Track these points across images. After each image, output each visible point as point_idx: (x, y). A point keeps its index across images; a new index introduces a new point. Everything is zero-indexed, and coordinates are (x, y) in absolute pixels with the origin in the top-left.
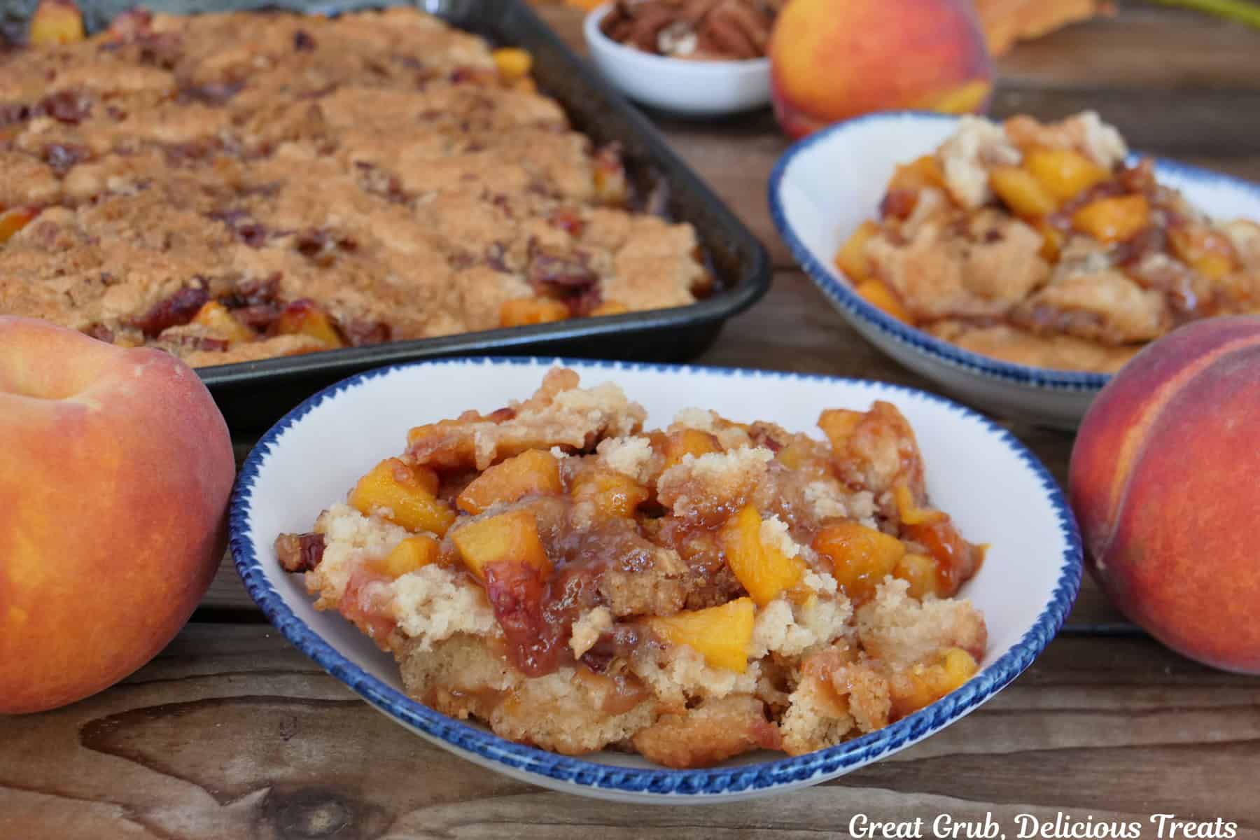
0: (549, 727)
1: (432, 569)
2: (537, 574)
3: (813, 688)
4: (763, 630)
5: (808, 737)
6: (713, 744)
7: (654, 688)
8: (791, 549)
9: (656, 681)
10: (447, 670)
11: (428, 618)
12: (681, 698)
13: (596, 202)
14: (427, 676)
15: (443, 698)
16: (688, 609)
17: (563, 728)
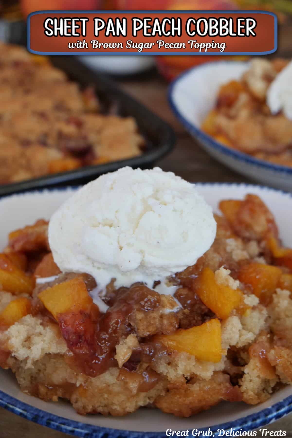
0: (106, 402)
1: (29, 319)
2: (90, 317)
3: (258, 364)
4: (226, 336)
5: (256, 392)
6: (204, 403)
7: (167, 377)
8: (235, 284)
9: (167, 373)
10: (43, 373)
11: (29, 348)
12: (183, 380)
13: (87, 112)
14: (32, 377)
15: (42, 390)
16: (182, 328)
17: (114, 402)
